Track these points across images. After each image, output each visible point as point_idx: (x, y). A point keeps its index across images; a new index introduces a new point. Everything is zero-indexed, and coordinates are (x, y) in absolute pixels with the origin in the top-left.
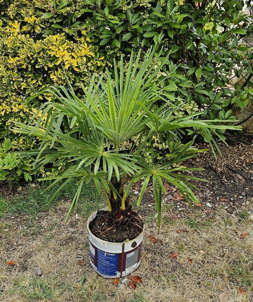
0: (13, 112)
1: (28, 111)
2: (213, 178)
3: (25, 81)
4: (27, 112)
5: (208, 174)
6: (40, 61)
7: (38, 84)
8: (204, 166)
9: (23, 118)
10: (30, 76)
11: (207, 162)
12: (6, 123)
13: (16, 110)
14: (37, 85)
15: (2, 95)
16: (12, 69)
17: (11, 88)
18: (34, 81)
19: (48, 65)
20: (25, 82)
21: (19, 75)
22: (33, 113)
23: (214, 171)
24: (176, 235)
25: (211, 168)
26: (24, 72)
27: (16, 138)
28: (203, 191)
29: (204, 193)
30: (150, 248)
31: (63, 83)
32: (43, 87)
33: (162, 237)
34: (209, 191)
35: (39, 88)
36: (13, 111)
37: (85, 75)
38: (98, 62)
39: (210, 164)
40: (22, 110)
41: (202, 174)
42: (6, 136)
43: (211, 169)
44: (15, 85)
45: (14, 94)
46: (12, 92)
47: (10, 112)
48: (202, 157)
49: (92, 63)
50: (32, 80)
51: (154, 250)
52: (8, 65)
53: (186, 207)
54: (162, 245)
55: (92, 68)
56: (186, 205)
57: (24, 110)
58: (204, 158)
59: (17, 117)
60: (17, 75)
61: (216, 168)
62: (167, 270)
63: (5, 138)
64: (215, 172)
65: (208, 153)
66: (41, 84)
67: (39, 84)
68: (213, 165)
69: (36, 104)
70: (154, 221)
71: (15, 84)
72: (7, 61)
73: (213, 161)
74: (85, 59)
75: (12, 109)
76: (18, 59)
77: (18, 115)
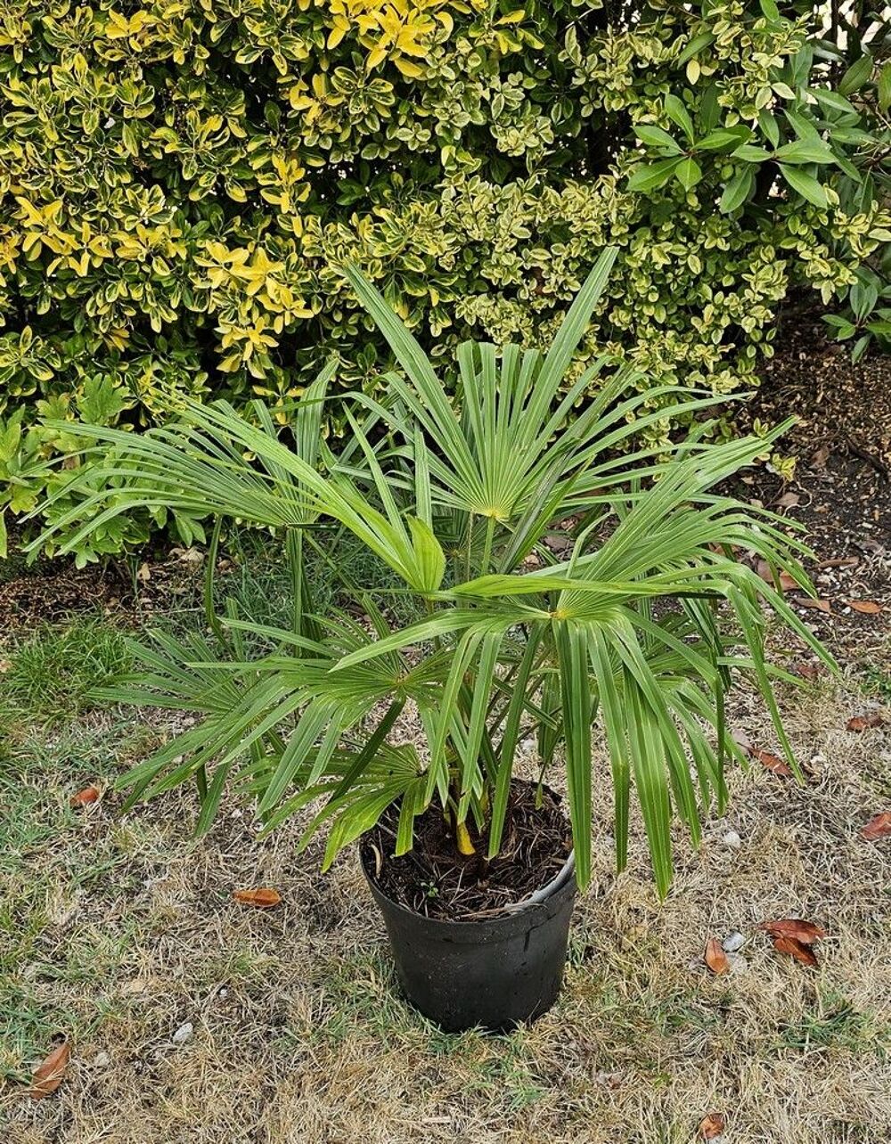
0: (123, 259)
1: (183, 256)
2: (877, 493)
3: (170, 121)
4: (180, 260)
5: (852, 477)
6: (257, 33)
7: (228, 133)
8: (829, 447)
9: (165, 285)
10: (193, 95)
11: (841, 433)
12: (88, 306)
13: (131, 248)
14: (224, 137)
15: (76, 186)
16: (116, 67)
17: (111, 152)
18: (214, 123)
19: (290, 49)
20: (171, 124)
21: (146, 93)
22: (210, 264)
23: (873, 465)
24: (851, 740)
25: (858, 454)
26: (168, 82)
27: (123, 368)
28: (862, 551)
29: (866, 556)
30: (776, 801)
31: (339, 130)
32: (252, 147)
33: (800, 753)
34: (882, 548)
35: (234, 154)
36: (121, 254)
37: (438, 94)
38: (500, 35)
39: (855, 440)
40: (158, 252)
41: (831, 480)
42: (80, 363)
43: (860, 457)
44: (124, 139)
45: (127, 179)
46: (119, 170)
47: (106, 260)
48: (814, 410)
49: (471, 40)
50: (204, 115)
51: (795, 810)
52: (98, 50)
53: (823, 617)
54: (815, 785)
55: (473, 64)
56: (820, 611)
57: (167, 252)
58: (821, 413)
59: (137, 281)
60: (137, 92)
61: (878, 454)
62: (879, 887)
63: (80, 370)
64: (878, 470)
65: (833, 396)
66: (241, 134)
67: (232, 134)
68: (868, 444)
69: (213, 221)
70: (738, 685)
71: (124, 134)
72: (92, 29)
73: (861, 427)
74: (448, 21)
75: (115, 246)
76: (151, 20)
77: (141, 270)
